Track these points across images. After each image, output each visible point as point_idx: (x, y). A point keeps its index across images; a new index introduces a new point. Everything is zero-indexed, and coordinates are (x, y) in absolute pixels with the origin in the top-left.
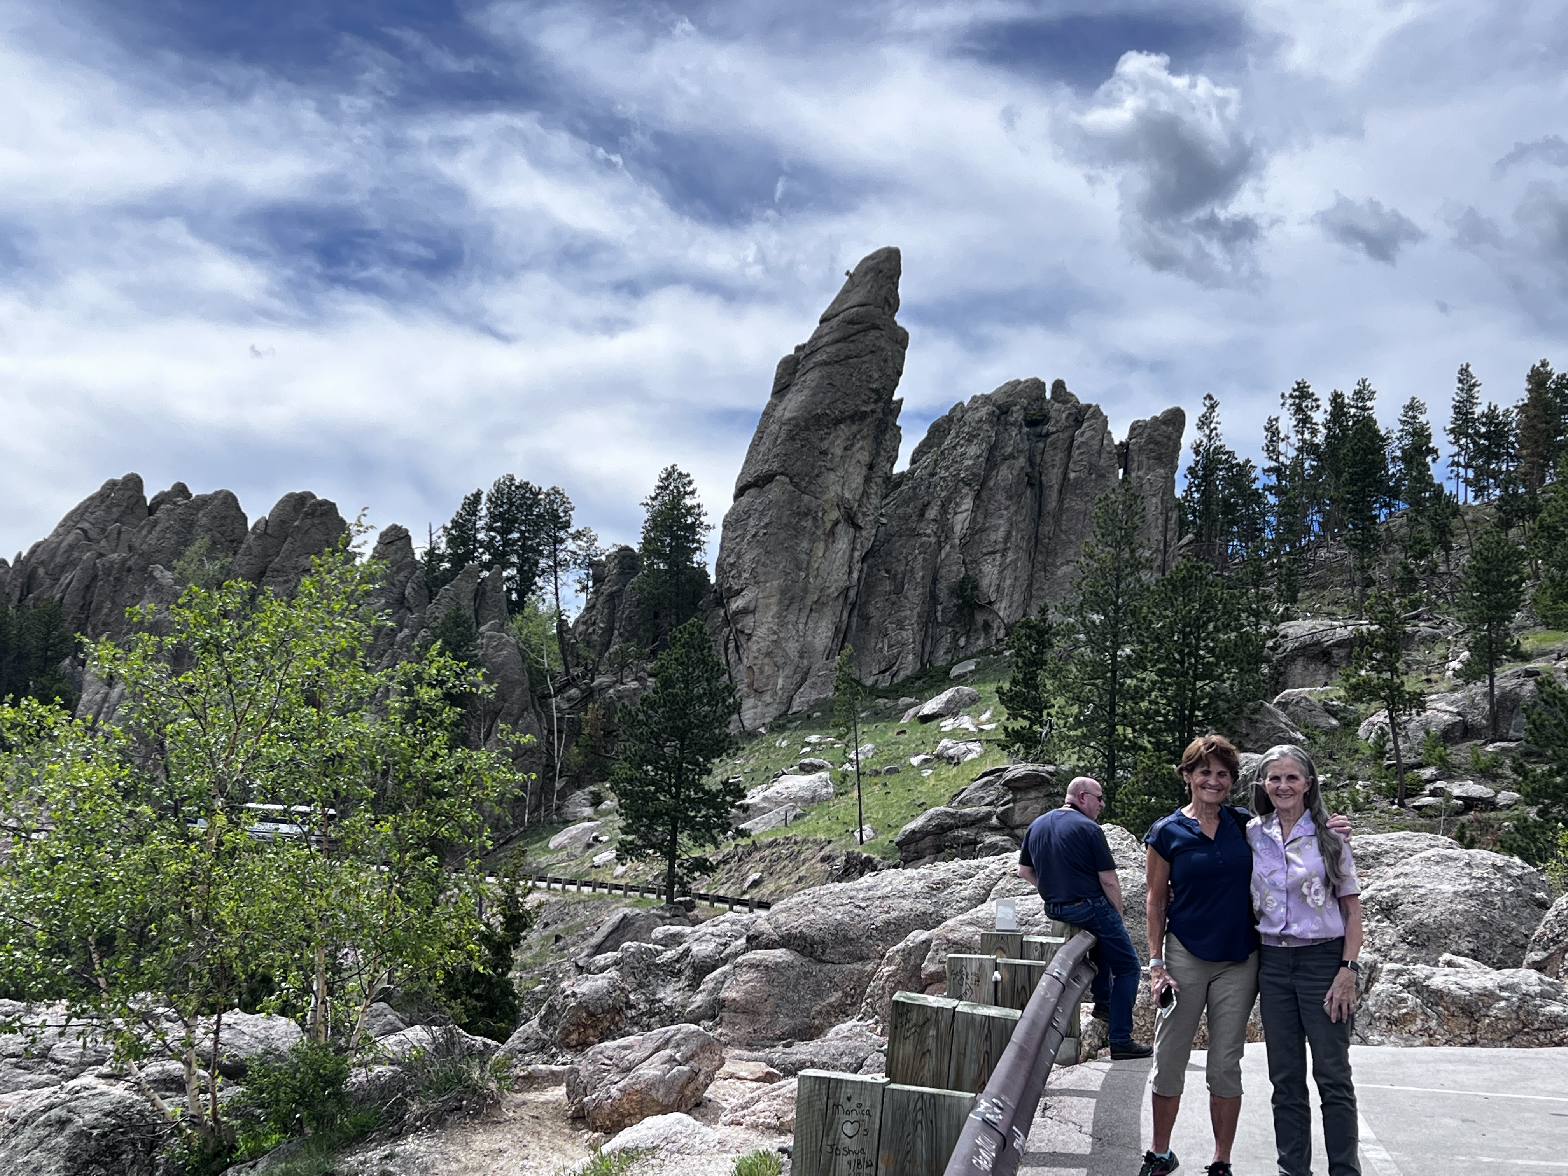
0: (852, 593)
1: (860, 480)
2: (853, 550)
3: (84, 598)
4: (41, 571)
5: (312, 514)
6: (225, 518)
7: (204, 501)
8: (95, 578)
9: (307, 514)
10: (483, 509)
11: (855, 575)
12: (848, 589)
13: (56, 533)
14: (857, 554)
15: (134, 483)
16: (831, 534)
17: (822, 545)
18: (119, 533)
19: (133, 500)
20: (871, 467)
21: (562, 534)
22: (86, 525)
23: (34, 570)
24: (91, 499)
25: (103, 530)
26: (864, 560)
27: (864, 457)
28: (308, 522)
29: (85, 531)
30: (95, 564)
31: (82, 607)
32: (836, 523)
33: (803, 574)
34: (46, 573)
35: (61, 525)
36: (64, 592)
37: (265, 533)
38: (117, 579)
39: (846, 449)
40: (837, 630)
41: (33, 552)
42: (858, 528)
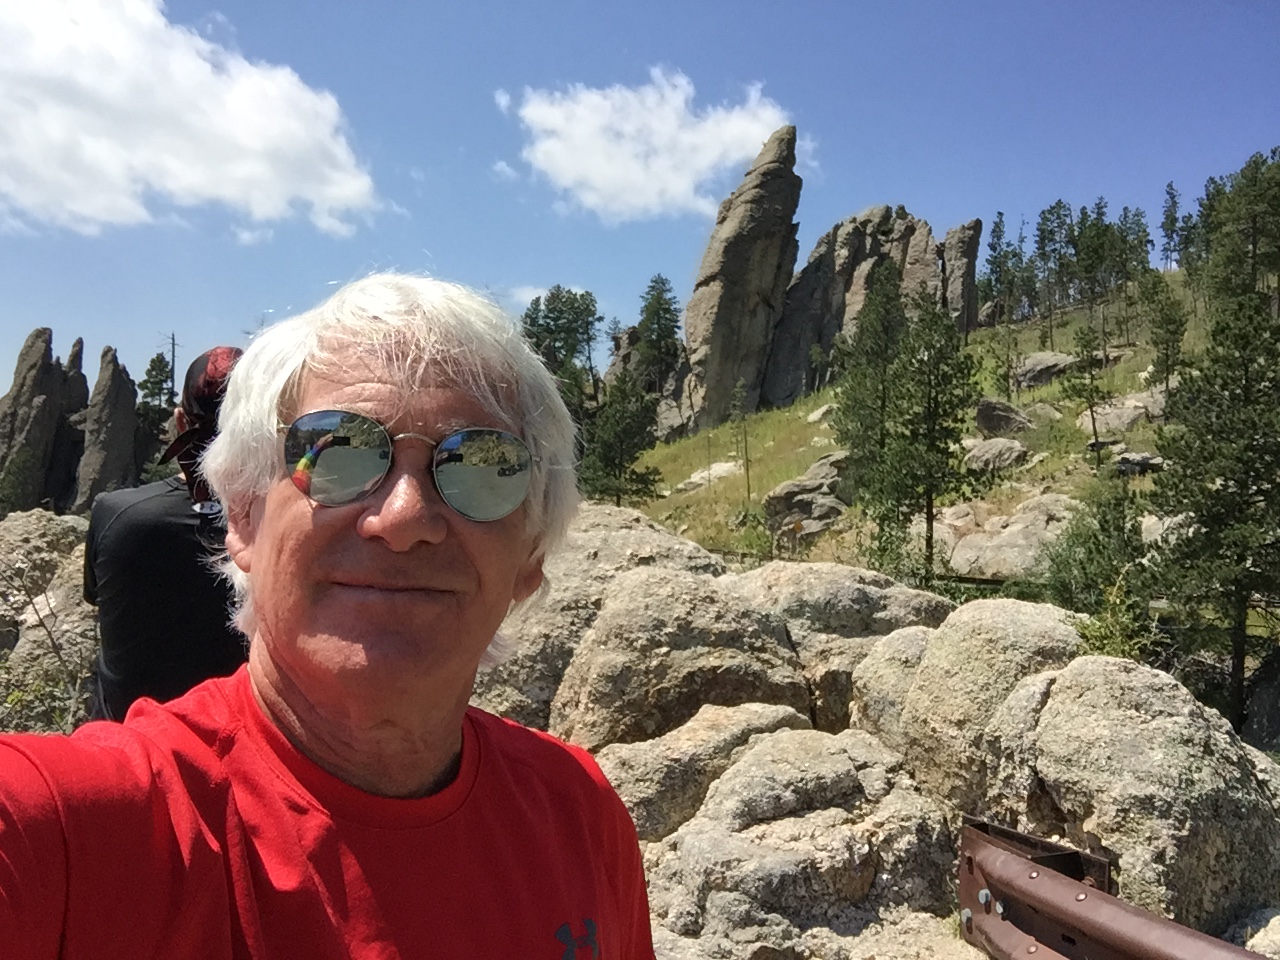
0: (768, 349)
1: (772, 276)
2: (768, 322)
10: (543, 307)
11: (770, 337)
12: (765, 346)
14: (772, 324)
16: (753, 313)
17: (748, 318)
20: (779, 267)
21: (591, 319)
26: (776, 327)
27: (773, 261)
32: (757, 304)
33: (735, 338)
39: (762, 256)
40: (759, 372)
42: (771, 306)
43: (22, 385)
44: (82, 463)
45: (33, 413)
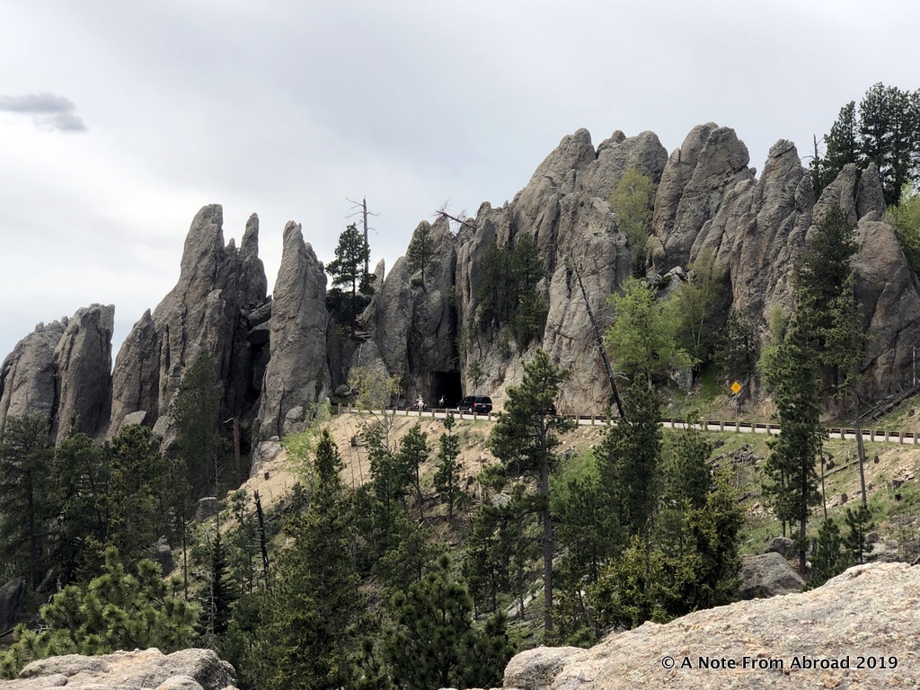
3: (552, 231)
4: (523, 214)
5: (715, 141)
6: (649, 153)
7: (634, 141)
8: (558, 214)
9: (710, 141)
10: (858, 117)
13: (532, 183)
15: (584, 136)
18: (575, 176)
19: (584, 150)
22: (552, 174)
23: (518, 213)
24: (554, 153)
25: (564, 175)
28: (712, 147)
29: (551, 178)
30: (558, 203)
31: (552, 238)
34: (527, 215)
35: (535, 176)
36: (538, 227)
37: (679, 162)
38: (574, 213)
41: (516, 200)
43: (193, 278)
44: (268, 372)
45: (208, 312)
